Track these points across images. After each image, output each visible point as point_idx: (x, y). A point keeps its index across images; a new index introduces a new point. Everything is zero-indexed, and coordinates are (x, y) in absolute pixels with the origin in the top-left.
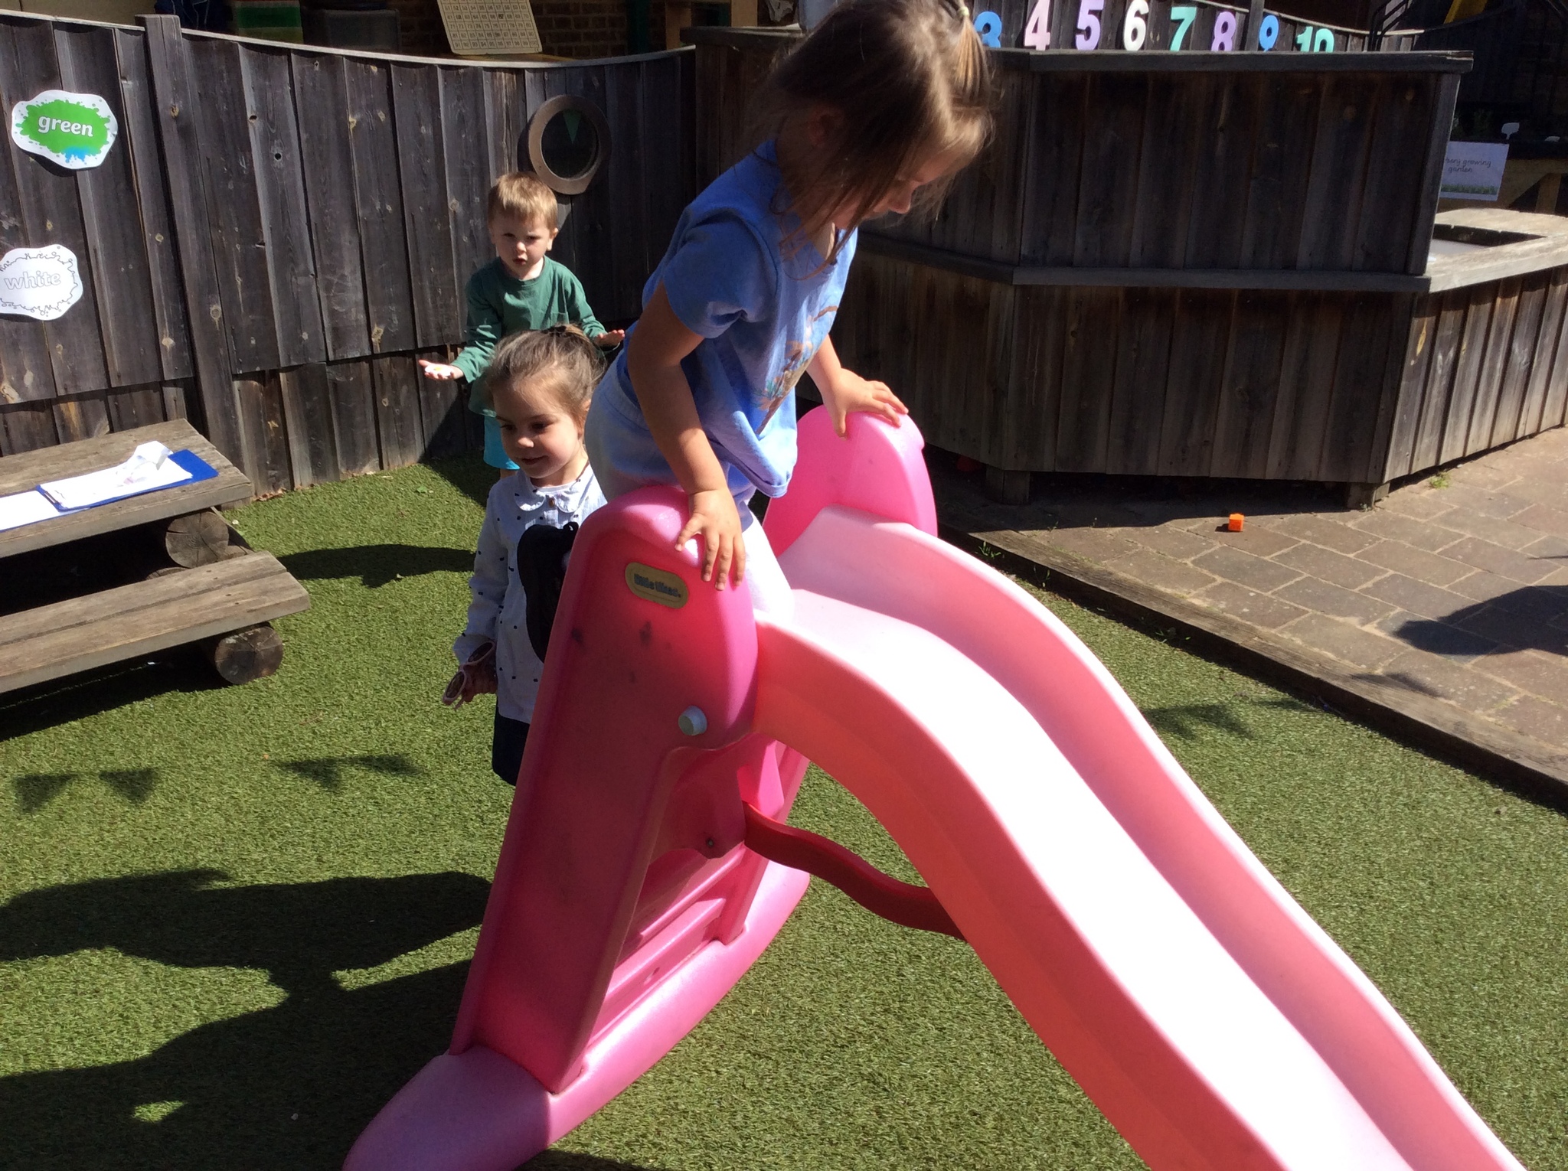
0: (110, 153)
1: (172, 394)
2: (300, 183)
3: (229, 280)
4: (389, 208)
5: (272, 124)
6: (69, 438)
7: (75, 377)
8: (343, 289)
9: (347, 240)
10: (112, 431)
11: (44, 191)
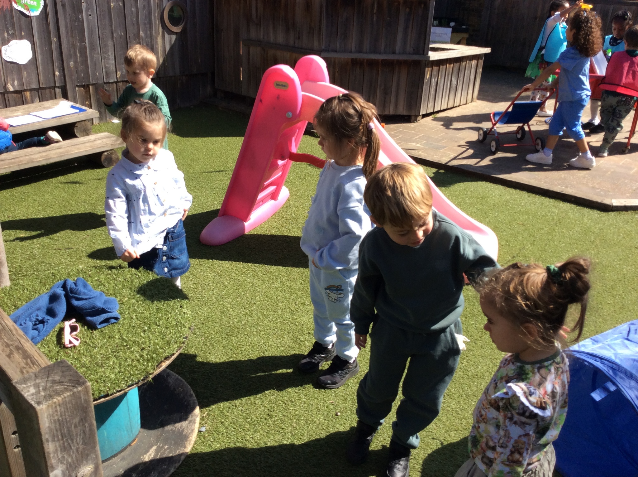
0: (41, 11)
1: (58, 91)
2: (96, 24)
3: (75, 55)
4: (122, 34)
5: (89, 5)
6: (27, 103)
7: (29, 83)
8: (109, 59)
9: (110, 43)
10: (40, 101)
11: (21, 22)
